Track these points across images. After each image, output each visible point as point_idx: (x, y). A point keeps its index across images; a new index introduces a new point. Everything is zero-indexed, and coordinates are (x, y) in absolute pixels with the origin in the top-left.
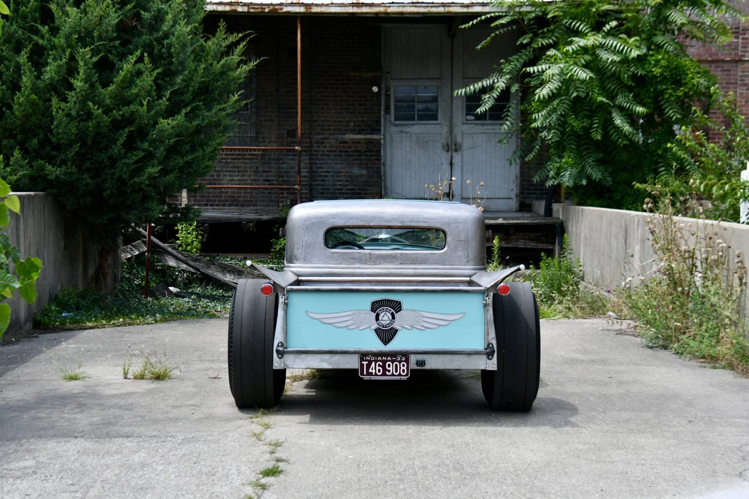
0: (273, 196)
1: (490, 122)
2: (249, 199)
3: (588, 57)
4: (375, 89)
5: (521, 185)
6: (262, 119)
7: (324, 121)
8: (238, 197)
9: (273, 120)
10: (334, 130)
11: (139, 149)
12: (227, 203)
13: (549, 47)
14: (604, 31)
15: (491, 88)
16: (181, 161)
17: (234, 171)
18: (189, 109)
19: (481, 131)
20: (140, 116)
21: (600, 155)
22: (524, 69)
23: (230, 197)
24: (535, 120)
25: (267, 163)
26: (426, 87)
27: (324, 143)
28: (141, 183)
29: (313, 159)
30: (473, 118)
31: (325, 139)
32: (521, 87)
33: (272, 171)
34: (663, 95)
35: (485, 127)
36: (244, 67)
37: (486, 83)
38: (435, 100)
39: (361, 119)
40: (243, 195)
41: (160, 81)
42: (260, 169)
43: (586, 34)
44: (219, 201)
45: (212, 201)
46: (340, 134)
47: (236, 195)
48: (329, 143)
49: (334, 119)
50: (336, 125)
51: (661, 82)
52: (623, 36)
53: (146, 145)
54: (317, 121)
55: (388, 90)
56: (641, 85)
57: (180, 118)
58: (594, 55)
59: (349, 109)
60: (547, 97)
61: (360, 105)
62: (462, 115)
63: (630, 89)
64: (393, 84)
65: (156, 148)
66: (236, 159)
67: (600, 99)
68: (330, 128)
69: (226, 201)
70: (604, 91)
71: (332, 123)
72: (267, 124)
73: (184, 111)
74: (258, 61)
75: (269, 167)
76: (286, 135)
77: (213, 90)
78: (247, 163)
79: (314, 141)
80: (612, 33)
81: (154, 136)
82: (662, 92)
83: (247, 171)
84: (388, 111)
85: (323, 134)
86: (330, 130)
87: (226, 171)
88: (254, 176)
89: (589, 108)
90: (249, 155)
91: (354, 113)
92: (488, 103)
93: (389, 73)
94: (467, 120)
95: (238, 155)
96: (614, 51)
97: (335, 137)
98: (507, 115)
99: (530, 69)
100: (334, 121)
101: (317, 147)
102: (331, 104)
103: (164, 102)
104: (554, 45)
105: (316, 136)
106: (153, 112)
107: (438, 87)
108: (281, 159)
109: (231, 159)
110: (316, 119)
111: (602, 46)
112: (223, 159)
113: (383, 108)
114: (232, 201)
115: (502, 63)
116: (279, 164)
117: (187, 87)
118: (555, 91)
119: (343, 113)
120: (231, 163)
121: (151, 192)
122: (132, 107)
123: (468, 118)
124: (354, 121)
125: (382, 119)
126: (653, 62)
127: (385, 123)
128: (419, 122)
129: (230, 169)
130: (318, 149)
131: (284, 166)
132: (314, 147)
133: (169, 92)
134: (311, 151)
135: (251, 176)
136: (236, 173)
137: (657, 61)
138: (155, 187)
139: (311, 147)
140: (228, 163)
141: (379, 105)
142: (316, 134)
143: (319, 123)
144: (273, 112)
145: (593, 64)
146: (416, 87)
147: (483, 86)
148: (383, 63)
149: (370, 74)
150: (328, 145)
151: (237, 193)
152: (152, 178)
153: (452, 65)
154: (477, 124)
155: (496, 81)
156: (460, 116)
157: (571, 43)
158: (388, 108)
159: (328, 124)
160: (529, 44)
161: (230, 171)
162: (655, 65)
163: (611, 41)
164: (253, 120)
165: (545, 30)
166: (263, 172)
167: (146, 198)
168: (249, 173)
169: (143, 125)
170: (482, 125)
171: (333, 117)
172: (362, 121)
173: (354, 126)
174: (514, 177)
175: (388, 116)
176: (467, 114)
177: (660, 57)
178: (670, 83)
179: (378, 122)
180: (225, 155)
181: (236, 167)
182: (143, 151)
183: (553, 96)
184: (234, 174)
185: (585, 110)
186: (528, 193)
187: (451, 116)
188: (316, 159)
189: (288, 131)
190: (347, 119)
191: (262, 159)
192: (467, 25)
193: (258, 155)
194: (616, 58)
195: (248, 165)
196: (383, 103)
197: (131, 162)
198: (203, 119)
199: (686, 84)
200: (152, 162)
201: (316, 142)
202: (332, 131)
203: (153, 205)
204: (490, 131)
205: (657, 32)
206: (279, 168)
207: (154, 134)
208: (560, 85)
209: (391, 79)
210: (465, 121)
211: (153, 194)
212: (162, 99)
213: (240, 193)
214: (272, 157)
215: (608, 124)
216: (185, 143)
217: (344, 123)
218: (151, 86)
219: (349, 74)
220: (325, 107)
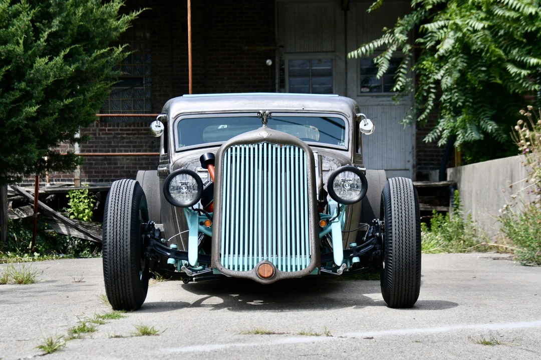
1: (385, 94)
4: (269, 62)
5: (418, 156)
6: (157, 94)
8: (133, 172)
11: (17, 89)
16: (60, 104)
17: (129, 147)
18: (68, 50)
19: (377, 103)
20: (17, 56)
23: (126, 171)
26: (320, 60)
28: (19, 123)
30: (368, 90)
35: (380, 99)
36: (126, 17)
38: (329, 74)
41: (38, 24)
42: (155, 143)
44: (115, 176)
45: (108, 176)
47: (131, 170)
53: (23, 85)
55: (282, 63)
57: (58, 60)
59: (244, 83)
61: (254, 79)
62: (357, 88)
64: (287, 58)
65: (33, 88)
66: (131, 134)
69: (122, 176)
72: (161, 99)
73: (62, 54)
74: (140, 11)
77: (94, 37)
78: (142, 138)
81: (32, 75)
83: (142, 146)
84: (282, 85)
87: (121, 146)
88: (150, 151)
90: (145, 130)
93: (282, 47)
94: (361, 92)
95: (133, 130)
102: (226, 78)
103: (42, 42)
106: (30, 52)
107: (332, 60)
109: (127, 134)
112: (118, 134)
113: (277, 81)
114: (127, 176)
117: (65, 29)
119: (237, 87)
120: (127, 138)
121: (29, 133)
122: (10, 47)
123: (363, 90)
129: (125, 144)
133: (46, 33)
135: (146, 150)
136: (132, 149)
138: (34, 129)
140: (123, 138)
141: (274, 79)
144: (168, 87)
146: (310, 61)
148: (277, 37)
149: (263, 48)
151: (133, 168)
152: (31, 119)
153: (346, 39)
154: (372, 96)
156: (355, 89)
158: (282, 81)
161: (125, 147)
164: (148, 96)
166: (159, 147)
168: (144, 148)
169: (20, 64)
170: (377, 97)
171: (228, 91)
174: (411, 148)
175: (282, 90)
176: (363, 87)
180: (121, 130)
181: (131, 142)
182: (21, 91)
184: (129, 149)
186: (425, 164)
187: (346, 89)
195: (144, 140)
196: (277, 76)
197: (8, 101)
198: (83, 64)
200: (30, 102)
203: (32, 147)
204: (385, 103)
209: (286, 53)
210: (359, 94)
211: (32, 136)
212: (39, 40)
213: (136, 168)
218: (28, 26)
219: (243, 48)
220: (220, 81)
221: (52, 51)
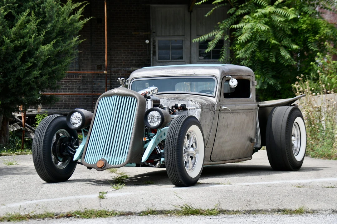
0: (89, 103)
1: (213, 60)
2: (75, 105)
3: (267, 19)
6: (82, 59)
7: (118, 60)
8: (69, 104)
9: (89, 60)
10: (124, 65)
12: (62, 107)
13: (245, 14)
14: (275, 5)
15: (213, 38)
17: (66, 89)
21: (274, 73)
22: (231, 26)
23: (64, 103)
24: (238, 54)
25: (85, 84)
26: (175, 41)
27: (118, 72)
29: (112, 82)
30: (203, 58)
31: (119, 70)
32: (230, 37)
33: (88, 89)
34: (308, 40)
37: (211, 35)
38: (181, 48)
39: (139, 59)
40: (71, 102)
42: (81, 87)
43: (265, 7)
44: (58, 106)
45: (53, 106)
46: (127, 67)
47: (67, 103)
48: (121, 72)
49: (124, 59)
50: (125, 62)
51: (307, 33)
52: (285, 7)
54: (114, 60)
55: (154, 42)
56: (296, 34)
58: (270, 18)
59: (132, 53)
60: (244, 41)
61: (139, 51)
62: (197, 56)
63: (290, 36)
64: (157, 39)
66: (67, 82)
67: (273, 41)
68: (122, 64)
69: (62, 106)
70: (276, 38)
71: (123, 61)
72: (85, 61)
75: (86, 87)
76: (96, 68)
78: (74, 84)
79: (112, 71)
80: (280, 6)
82: (308, 38)
83: (74, 89)
84: (154, 54)
85: (118, 67)
86: (121, 65)
87: (61, 89)
88: (78, 91)
89: (267, 47)
90: (75, 79)
91: (136, 55)
92: (211, 46)
93: (155, 32)
94: (199, 59)
95: (68, 79)
96: (281, 16)
97: (124, 69)
98: (223, 53)
99: (235, 26)
100: (124, 60)
101: (114, 74)
102: (122, 50)
104: (248, 13)
105: (113, 69)
107: (182, 41)
108: (93, 82)
109: (65, 82)
110: (114, 58)
111: (274, 13)
113: (152, 52)
114: (65, 106)
115: (219, 24)
116: (92, 84)
118: (249, 38)
119: (129, 55)
120: (65, 84)
123: (200, 58)
124: (135, 60)
125: (151, 59)
126: (302, 22)
127: (153, 61)
128: (173, 60)
129: (64, 88)
130: (115, 76)
131: (95, 85)
132: (112, 75)
133: (44, 32)
134: (111, 77)
135: (76, 91)
136: (67, 90)
137: (305, 21)
139: (111, 75)
141: (150, 51)
142: (113, 67)
143: (116, 61)
144: (89, 55)
145: (270, 23)
146: (170, 40)
147: (209, 37)
148: (151, 27)
149: (144, 33)
150: (120, 74)
151: (68, 101)
154: (205, 61)
155: (216, 34)
157: (257, 12)
158: (154, 52)
159: (120, 61)
160: (234, 13)
162: (303, 23)
163: (279, 10)
164: (77, 60)
165: (243, 5)
166: (83, 89)
168: (75, 90)
170: (208, 62)
171: (123, 58)
172: (140, 60)
173: (135, 63)
175: (154, 57)
176: (200, 56)
177: (305, 19)
178: (312, 33)
179: (149, 60)
181: (67, 86)
183: (248, 41)
184: (66, 90)
185: (266, 48)
187: (191, 57)
188: (114, 82)
189: (98, 66)
190: (131, 59)
191: (82, 82)
192: (199, 3)
193: (80, 79)
194: (282, 19)
195: (74, 85)
196: (152, 49)
199: (320, 33)
201: (113, 72)
202: (122, 66)
205: (305, 5)
206: (92, 87)
208: (251, 34)
209: (156, 36)
210: (198, 60)
213: (70, 101)
214: (88, 80)
215: (278, 55)
217: (130, 61)
219: (132, 33)
220: (119, 52)
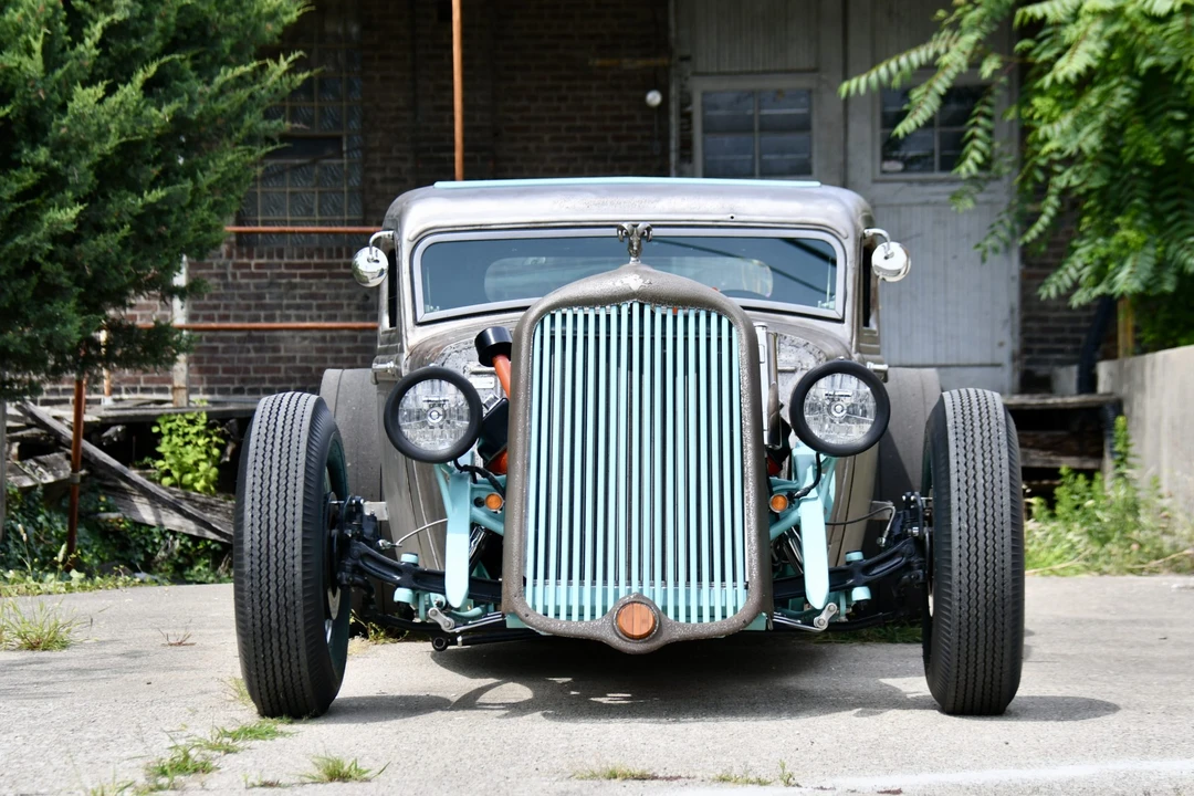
1: (943, 175)
5: (1024, 330)
6: (377, 176)
11: (27, 165)
16: (136, 203)
17: (309, 307)
18: (153, 68)
19: (923, 199)
20: (26, 81)
23: (300, 370)
26: (779, 92)
28: (34, 249)
30: (899, 166)
35: (929, 189)
38: (803, 125)
41: (79, 3)
45: (256, 380)
47: (313, 366)
53: (43, 154)
55: (686, 101)
57: (130, 92)
59: (591, 149)
61: (618, 139)
62: (873, 158)
64: (699, 88)
65: (68, 163)
66: (313, 276)
72: (389, 189)
73: (140, 77)
77: (218, 36)
78: (341, 285)
81: (63, 131)
83: (340, 306)
84: (687, 153)
87: (289, 307)
91: (604, 159)
93: (687, 59)
94: (884, 172)
95: (317, 266)
102: (547, 137)
103: (88, 47)
106: (59, 73)
107: (810, 92)
109: (302, 276)
112: (281, 276)
113: (674, 144)
117: (147, 17)
119: (575, 159)
120: (302, 286)
121: (59, 274)
122: (10, 59)
123: (888, 166)
125: (673, 173)
129: (298, 301)
133: (99, 25)
136: (315, 312)
138: (72, 265)
140: (294, 286)
141: (665, 139)
144: (404, 159)
146: (755, 93)
148: (673, 35)
149: (640, 63)
151: (317, 360)
154: (910, 182)
156: (867, 164)
158: (686, 145)
161: (298, 307)
164: (355, 181)
167: (48, 291)
168: (346, 311)
169: (36, 103)
170: (923, 183)
174: (1007, 310)
175: (687, 167)
176: (887, 158)
180: (288, 266)
181: (313, 296)
182: (36, 168)
184: (308, 313)
187: (846, 164)
195: (343, 291)
196: (674, 132)
197: (6, 195)
198: (192, 102)
200: (59, 196)
203: (66, 308)
204: (942, 198)
207: (62, 126)
209: (695, 74)
210: (879, 176)
211: (64, 281)
212: (82, 42)
216: (148, 162)
218: (55, 8)
219: (590, 63)
220: (532, 145)
221: (113, 70)
